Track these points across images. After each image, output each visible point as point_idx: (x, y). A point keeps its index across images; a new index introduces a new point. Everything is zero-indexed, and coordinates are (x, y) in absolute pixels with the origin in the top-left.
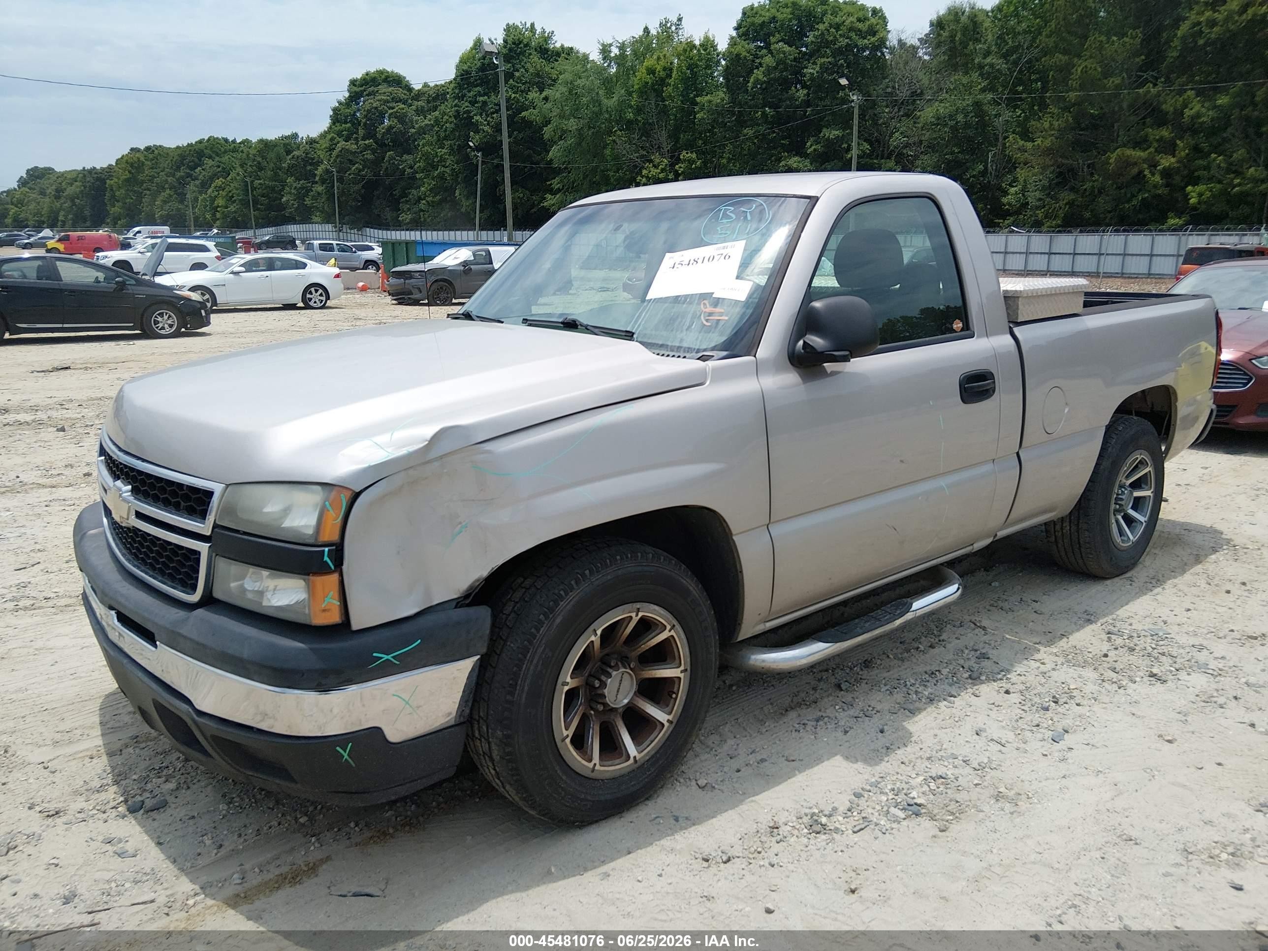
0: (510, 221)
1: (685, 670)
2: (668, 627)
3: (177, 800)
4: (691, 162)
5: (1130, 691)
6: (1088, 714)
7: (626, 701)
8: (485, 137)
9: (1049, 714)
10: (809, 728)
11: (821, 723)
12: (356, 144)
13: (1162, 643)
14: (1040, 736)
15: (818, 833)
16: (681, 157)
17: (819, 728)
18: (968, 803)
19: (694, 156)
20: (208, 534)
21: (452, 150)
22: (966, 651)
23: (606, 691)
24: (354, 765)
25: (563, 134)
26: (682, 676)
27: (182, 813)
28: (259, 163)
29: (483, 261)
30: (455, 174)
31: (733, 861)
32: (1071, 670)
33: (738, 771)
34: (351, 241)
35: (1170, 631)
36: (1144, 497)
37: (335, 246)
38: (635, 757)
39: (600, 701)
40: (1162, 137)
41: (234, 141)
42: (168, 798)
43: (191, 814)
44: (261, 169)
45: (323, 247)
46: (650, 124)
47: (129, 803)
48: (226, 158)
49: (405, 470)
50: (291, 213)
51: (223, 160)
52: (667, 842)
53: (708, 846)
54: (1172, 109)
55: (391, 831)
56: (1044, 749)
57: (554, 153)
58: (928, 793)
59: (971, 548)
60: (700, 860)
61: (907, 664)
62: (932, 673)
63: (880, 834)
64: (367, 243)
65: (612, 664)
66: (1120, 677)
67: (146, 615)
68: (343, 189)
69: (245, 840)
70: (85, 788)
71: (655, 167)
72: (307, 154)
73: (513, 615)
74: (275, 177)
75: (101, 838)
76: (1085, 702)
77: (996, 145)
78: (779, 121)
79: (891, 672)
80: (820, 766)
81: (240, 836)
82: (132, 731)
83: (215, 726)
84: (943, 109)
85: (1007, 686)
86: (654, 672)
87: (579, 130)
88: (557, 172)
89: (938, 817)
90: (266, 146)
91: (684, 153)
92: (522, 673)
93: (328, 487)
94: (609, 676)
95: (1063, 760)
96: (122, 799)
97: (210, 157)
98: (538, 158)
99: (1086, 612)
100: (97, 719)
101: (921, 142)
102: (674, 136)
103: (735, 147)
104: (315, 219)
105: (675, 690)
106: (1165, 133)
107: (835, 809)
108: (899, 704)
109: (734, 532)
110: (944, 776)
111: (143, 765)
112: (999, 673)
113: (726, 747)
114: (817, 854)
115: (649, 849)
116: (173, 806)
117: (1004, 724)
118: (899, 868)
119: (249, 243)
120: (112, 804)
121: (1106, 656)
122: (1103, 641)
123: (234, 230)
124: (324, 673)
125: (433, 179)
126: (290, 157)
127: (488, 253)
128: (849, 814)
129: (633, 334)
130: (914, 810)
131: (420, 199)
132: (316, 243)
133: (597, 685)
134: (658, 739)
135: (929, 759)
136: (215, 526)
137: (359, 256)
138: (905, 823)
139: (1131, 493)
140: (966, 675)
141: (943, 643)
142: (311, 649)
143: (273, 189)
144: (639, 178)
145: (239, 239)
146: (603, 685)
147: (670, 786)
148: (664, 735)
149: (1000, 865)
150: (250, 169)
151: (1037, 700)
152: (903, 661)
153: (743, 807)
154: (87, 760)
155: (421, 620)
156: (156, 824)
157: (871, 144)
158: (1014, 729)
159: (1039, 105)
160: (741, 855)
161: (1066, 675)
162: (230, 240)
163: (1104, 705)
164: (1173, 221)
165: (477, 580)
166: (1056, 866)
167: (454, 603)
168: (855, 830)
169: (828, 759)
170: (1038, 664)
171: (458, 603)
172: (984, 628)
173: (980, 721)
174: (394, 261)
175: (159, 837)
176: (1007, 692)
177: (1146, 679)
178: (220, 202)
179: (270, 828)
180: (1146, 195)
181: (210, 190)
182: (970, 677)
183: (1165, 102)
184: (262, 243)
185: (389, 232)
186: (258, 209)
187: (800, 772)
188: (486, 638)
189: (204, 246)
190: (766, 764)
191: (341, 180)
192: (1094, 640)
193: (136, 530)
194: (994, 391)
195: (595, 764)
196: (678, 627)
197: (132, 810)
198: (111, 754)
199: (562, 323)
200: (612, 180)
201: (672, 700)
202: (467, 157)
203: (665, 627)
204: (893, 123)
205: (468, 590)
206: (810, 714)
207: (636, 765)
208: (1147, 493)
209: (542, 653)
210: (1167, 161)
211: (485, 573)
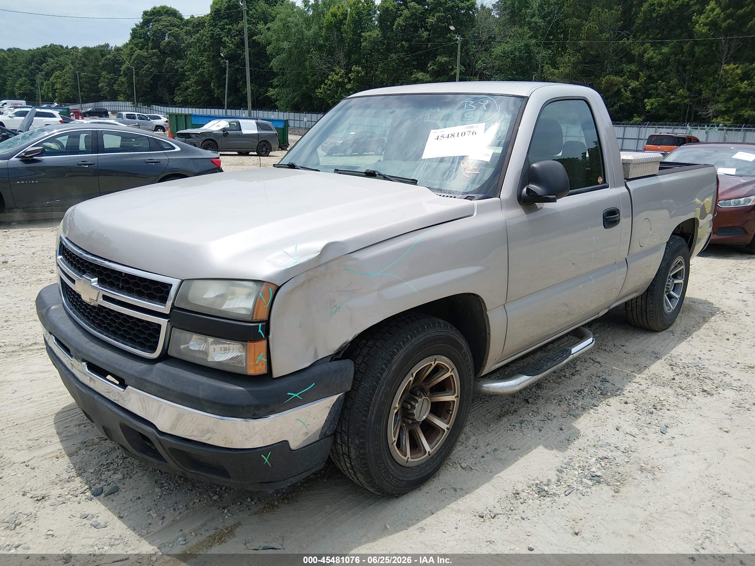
0: (250, 105)
1: (458, 396)
2: (450, 370)
3: (125, 486)
4: (358, 72)
5: (694, 401)
6: (676, 416)
7: (425, 417)
8: (230, 50)
9: (654, 416)
10: (517, 428)
11: (523, 425)
12: (147, 52)
13: (702, 371)
14: (653, 430)
15: (545, 497)
16: (353, 69)
17: (523, 428)
18: (626, 474)
19: (360, 69)
20: (168, 313)
21: (209, 58)
22: (594, 377)
23: (415, 411)
24: (270, 466)
25: (279, 51)
26: (455, 400)
27: (130, 495)
28: (84, 62)
29: (235, 129)
30: (211, 74)
31: (497, 516)
32: (657, 388)
33: (483, 457)
34: (146, 113)
35: (705, 364)
36: (679, 284)
37: (136, 116)
38: (429, 452)
39: (411, 417)
40: (631, 70)
41: (67, 48)
42: (119, 485)
43: (138, 496)
44: (85, 65)
45: (129, 116)
46: (333, 48)
47: (93, 489)
48: (62, 58)
49: (307, 271)
50: (104, 94)
51: (60, 59)
52: (453, 505)
53: (480, 508)
54: (637, 53)
55: (276, 503)
56: (659, 438)
57: (274, 63)
58: (601, 468)
59: (598, 315)
60: (477, 517)
61: (562, 386)
62: (579, 391)
63: (581, 496)
64: (156, 115)
65: (418, 394)
66: (687, 392)
67: (117, 367)
68: (139, 80)
69: (180, 513)
70: (58, 479)
71: (337, 74)
72: (115, 57)
73: (363, 365)
74: (94, 72)
75: (79, 515)
76: (671, 408)
77: (537, 71)
78: (412, 50)
79: (554, 391)
80: (531, 453)
81: (175, 510)
82: (81, 438)
83: (175, 442)
84: (508, 48)
85: (625, 399)
86: (439, 398)
87: (290, 49)
88: (275, 75)
89: (611, 483)
90: (88, 51)
91: (354, 66)
92: (372, 402)
93: (260, 284)
94: (417, 401)
95: (671, 445)
96: (87, 487)
97: (51, 57)
98: (262, 66)
99: (653, 352)
100: (53, 430)
101: (494, 67)
102: (348, 55)
103: (385, 64)
104: (120, 98)
105: (451, 409)
106: (633, 67)
107: (549, 481)
108: (566, 411)
109: (488, 309)
110: (607, 457)
111: (95, 462)
112: (617, 392)
113: (471, 442)
114: (549, 511)
115: (444, 510)
116: (123, 490)
117: (630, 423)
118: (599, 517)
119: (78, 113)
120: (80, 490)
121: (674, 379)
122: (669, 370)
123: (67, 104)
124: (257, 407)
125: (196, 75)
126: (104, 58)
127: (239, 124)
128: (559, 483)
129: (417, 181)
130: (596, 479)
131: (187, 88)
132: (124, 113)
133: (409, 408)
134: (441, 439)
135: (594, 446)
136: (173, 307)
137: (152, 122)
138: (594, 488)
139: (673, 281)
140: (599, 392)
141: (579, 372)
142: (250, 391)
143: (92, 79)
144: (327, 81)
145: (72, 110)
146: (413, 407)
147: (444, 468)
148: (445, 437)
149: (657, 512)
150: (78, 66)
151: (644, 407)
152: (559, 384)
153: (494, 481)
154: (55, 460)
155: (314, 370)
156: (114, 503)
157: (465, 67)
158: (637, 426)
159: (562, 48)
160: (501, 512)
161: (654, 391)
162: (66, 111)
163: (684, 410)
164: (636, 119)
165: (345, 343)
166: (690, 512)
167: (330, 358)
168: (567, 493)
169: (535, 448)
170: (637, 385)
171: (332, 358)
172: (599, 363)
173: (616, 421)
174: (177, 127)
175: (119, 513)
176: (626, 403)
177: (701, 393)
178: (58, 86)
179: (194, 503)
180: (622, 103)
181: (52, 78)
182: (601, 394)
183: (634, 49)
184: (86, 113)
185: (168, 108)
186: (83, 91)
187: (521, 457)
188: (352, 380)
189: (52, 113)
190: (499, 452)
191: (137, 74)
192: (663, 370)
193: (101, 308)
194: (619, 221)
195: (408, 458)
196: (455, 369)
197: (97, 494)
198: (70, 455)
199: (365, 173)
200: (310, 81)
201: (449, 416)
202: (218, 63)
203: (449, 369)
204: (478, 55)
205: (339, 349)
206: (515, 419)
207: (430, 457)
208: (681, 281)
209: (384, 389)
210: (634, 84)
211: (350, 338)
